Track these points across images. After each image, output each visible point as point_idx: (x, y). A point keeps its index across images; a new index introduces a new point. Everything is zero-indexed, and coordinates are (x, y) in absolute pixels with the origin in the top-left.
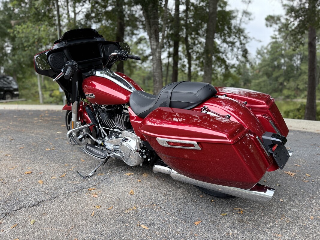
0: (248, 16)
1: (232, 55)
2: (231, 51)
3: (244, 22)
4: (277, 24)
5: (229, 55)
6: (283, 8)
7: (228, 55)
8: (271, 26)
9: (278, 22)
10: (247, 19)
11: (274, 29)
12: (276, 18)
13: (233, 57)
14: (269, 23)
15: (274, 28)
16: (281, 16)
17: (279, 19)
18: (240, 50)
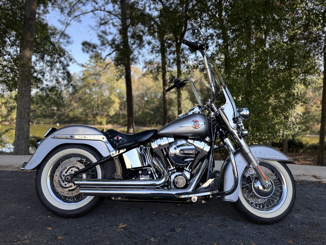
0: (66, 38)
1: (50, 77)
2: (50, 72)
3: (62, 43)
4: (93, 51)
5: (47, 76)
6: (98, 38)
7: (45, 75)
8: (87, 52)
9: (94, 50)
10: (65, 41)
11: (90, 56)
12: (92, 46)
13: (52, 78)
14: (85, 49)
15: (90, 54)
16: (97, 46)
17: (95, 47)
18: (60, 71)
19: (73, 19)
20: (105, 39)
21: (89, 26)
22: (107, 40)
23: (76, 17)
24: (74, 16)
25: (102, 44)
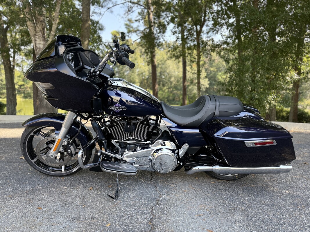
19: (107, 10)
20: (131, 26)
21: (118, 15)
22: (132, 27)
23: (109, 8)
24: (107, 9)
25: (128, 32)
